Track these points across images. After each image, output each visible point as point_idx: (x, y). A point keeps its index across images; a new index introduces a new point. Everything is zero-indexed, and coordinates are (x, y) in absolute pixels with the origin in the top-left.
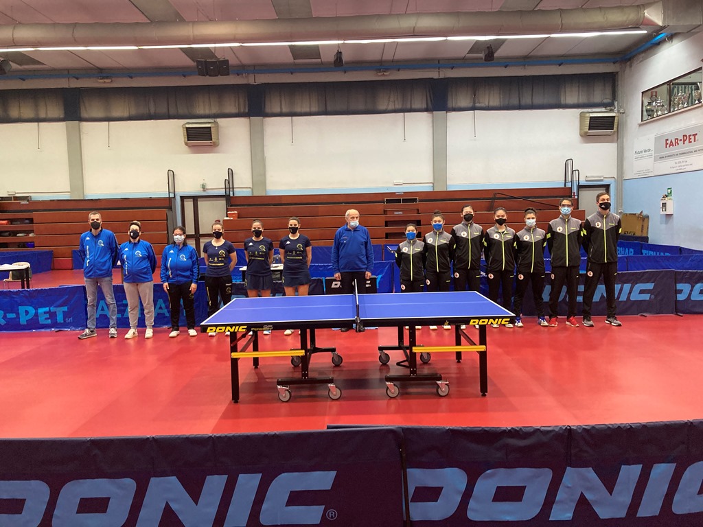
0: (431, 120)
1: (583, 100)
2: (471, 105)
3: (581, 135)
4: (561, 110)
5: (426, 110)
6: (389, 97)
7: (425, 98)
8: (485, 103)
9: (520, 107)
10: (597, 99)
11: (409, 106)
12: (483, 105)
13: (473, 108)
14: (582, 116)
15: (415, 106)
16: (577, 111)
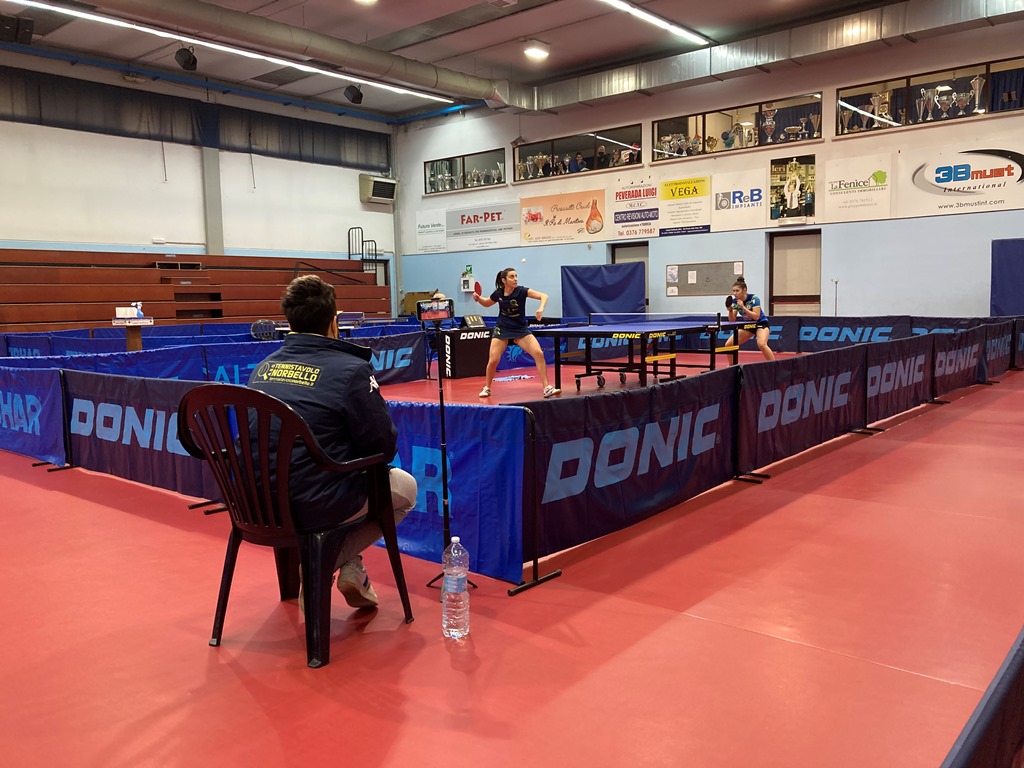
0: (198, 158)
1: (362, 161)
2: (246, 145)
3: (362, 201)
4: (341, 168)
5: (193, 143)
6: (141, 116)
7: (190, 126)
8: (262, 146)
9: (301, 158)
10: (374, 162)
11: (168, 134)
12: (260, 148)
13: (249, 151)
14: (362, 178)
15: (178, 134)
16: (356, 173)
